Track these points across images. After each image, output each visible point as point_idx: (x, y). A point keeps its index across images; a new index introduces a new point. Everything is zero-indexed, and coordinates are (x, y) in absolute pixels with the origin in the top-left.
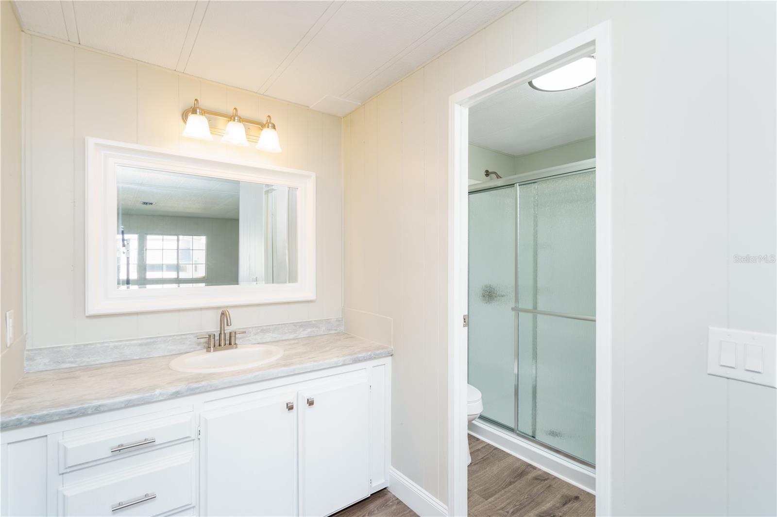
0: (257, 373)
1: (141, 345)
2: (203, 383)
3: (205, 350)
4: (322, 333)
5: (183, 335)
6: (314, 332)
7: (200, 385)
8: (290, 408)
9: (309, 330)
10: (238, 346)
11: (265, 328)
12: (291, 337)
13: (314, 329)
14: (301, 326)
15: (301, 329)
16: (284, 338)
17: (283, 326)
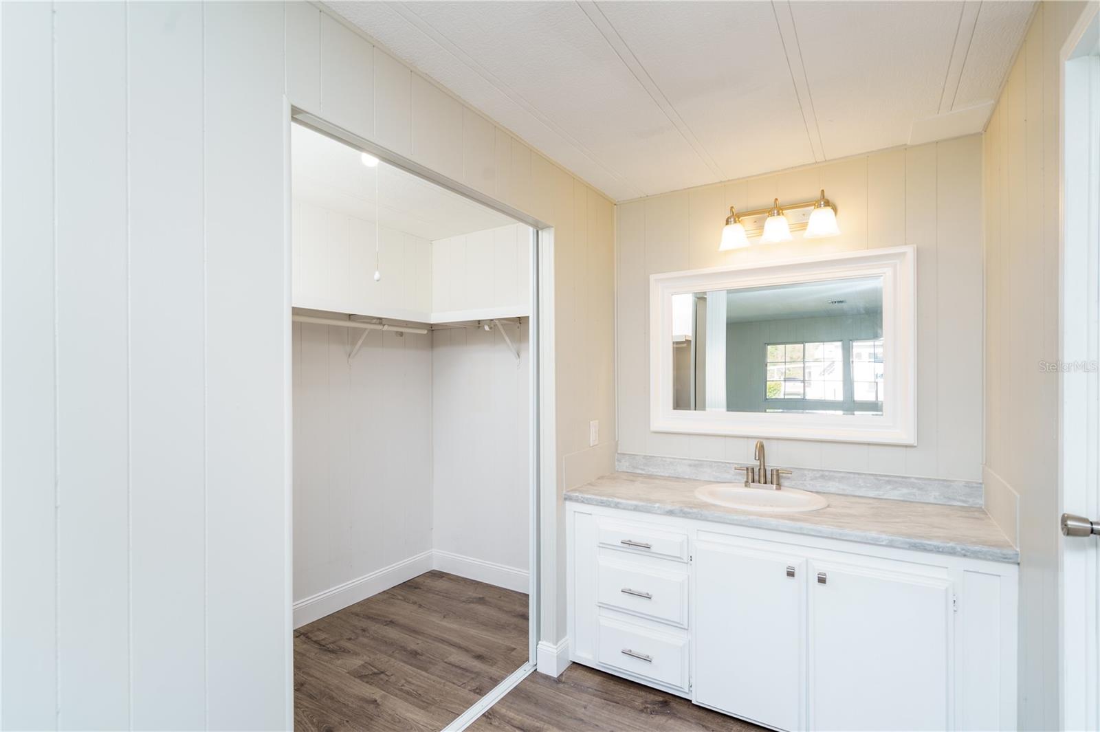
0: (751, 517)
1: (690, 465)
2: (695, 510)
3: (744, 485)
4: (932, 501)
5: (728, 463)
6: (915, 495)
7: (691, 511)
8: (791, 574)
9: (905, 491)
10: (782, 488)
11: (827, 473)
12: (871, 494)
13: (914, 490)
14: (889, 482)
15: (889, 487)
16: (857, 494)
17: (856, 476)
